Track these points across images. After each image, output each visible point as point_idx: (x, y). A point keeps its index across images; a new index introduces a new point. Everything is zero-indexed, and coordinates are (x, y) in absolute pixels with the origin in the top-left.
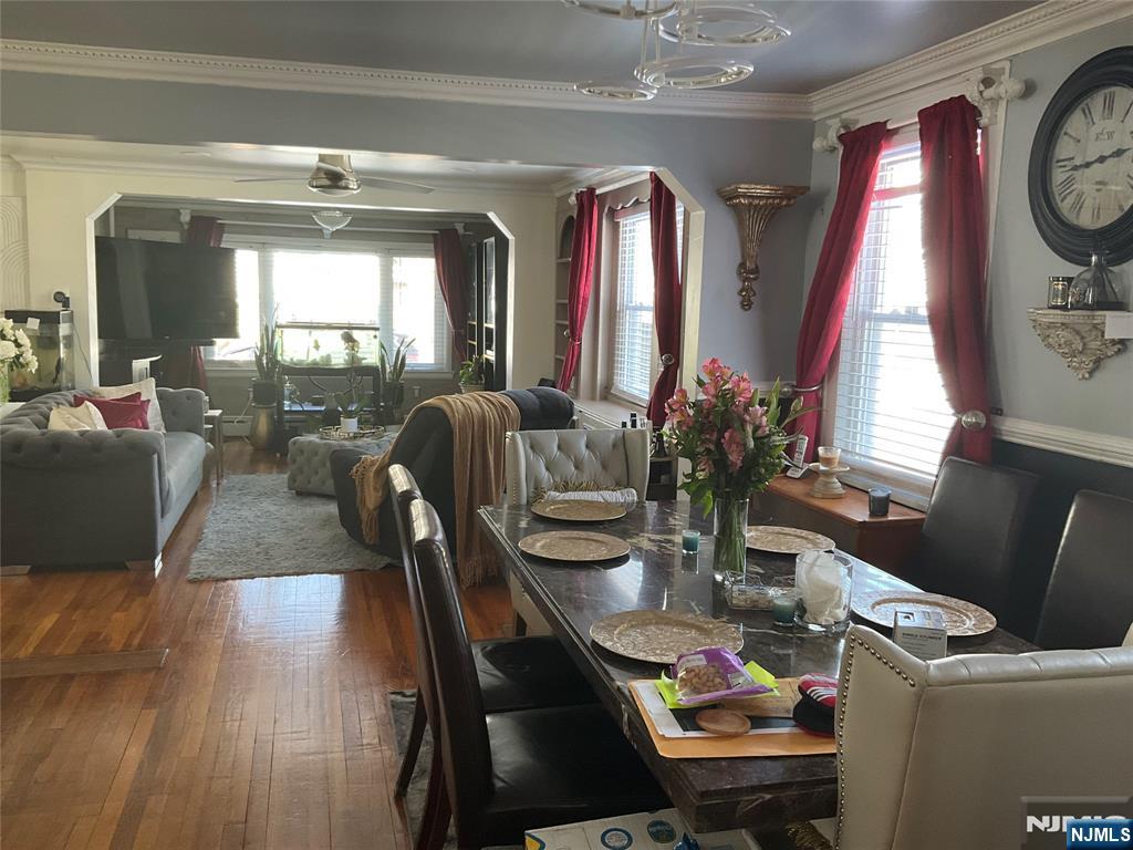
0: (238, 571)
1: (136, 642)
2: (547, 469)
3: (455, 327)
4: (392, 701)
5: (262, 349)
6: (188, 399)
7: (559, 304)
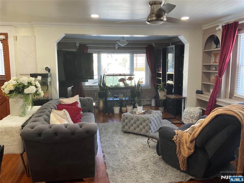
3: (152, 74)
5: (100, 82)
6: (88, 101)
7: (203, 65)
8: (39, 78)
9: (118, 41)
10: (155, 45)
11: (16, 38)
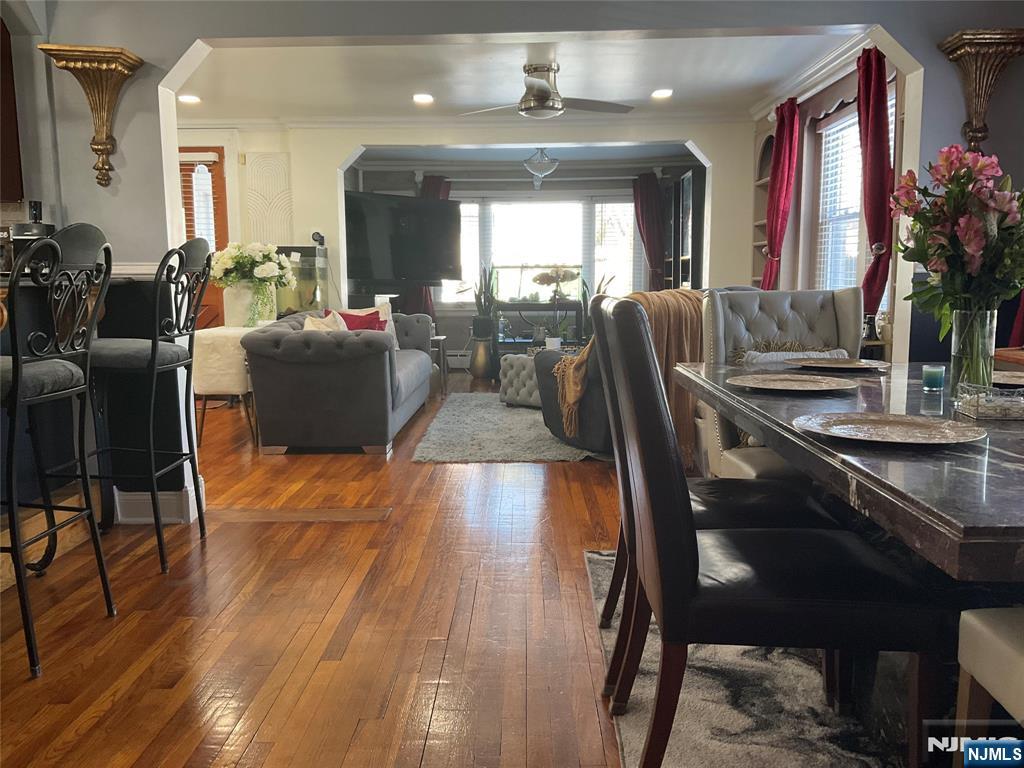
0: (456, 456)
1: (366, 502)
2: (747, 330)
3: (651, 267)
4: (589, 558)
5: (481, 289)
6: (418, 322)
7: (757, 226)
8: (296, 256)
9: (525, 161)
10: (663, 174)
11: (243, 159)
